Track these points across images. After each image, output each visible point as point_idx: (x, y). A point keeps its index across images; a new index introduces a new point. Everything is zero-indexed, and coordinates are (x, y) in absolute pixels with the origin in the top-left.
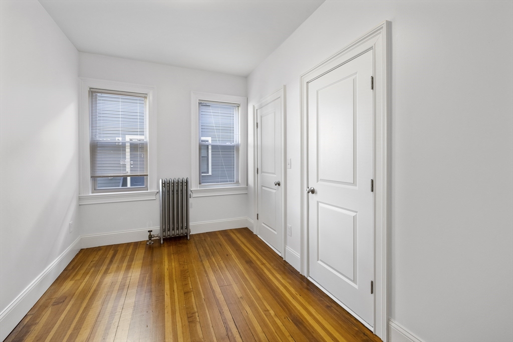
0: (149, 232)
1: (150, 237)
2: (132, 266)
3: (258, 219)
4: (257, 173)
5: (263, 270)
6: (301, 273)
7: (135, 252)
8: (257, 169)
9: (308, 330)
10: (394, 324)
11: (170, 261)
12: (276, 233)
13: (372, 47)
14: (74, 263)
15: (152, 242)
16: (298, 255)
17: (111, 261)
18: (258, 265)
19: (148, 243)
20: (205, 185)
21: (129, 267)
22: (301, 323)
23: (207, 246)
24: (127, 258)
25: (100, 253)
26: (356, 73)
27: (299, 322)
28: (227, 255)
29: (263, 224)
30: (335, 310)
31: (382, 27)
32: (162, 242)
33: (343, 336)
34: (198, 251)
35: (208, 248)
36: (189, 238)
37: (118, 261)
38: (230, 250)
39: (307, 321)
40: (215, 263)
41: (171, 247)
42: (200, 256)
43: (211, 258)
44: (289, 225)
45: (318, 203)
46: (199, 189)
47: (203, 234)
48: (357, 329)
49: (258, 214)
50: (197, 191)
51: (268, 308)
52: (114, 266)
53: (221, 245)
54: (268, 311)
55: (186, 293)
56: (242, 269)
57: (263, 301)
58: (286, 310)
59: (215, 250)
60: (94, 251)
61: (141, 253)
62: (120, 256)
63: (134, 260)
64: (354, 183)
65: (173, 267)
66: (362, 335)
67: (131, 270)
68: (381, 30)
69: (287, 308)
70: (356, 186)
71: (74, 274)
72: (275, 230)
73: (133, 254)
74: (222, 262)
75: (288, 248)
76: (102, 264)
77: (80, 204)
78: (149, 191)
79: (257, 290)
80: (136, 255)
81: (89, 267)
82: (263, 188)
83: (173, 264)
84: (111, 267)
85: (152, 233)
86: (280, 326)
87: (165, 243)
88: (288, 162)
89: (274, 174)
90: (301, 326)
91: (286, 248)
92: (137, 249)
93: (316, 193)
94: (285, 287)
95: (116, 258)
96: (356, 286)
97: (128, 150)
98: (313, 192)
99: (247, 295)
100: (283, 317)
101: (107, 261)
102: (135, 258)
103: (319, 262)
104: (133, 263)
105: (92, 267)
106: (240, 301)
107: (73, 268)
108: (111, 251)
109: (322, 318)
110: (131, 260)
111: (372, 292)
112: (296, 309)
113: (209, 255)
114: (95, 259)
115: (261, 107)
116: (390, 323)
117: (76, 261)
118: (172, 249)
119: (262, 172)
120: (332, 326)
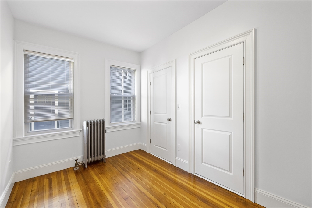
0: (75, 160)
1: (77, 164)
2: (72, 188)
3: (150, 143)
4: (150, 114)
5: (167, 174)
6: (189, 172)
7: (68, 177)
8: (150, 111)
9: (213, 205)
10: (258, 190)
11: (100, 179)
12: (167, 150)
13: (244, 41)
14: (14, 195)
15: (78, 168)
16: (187, 162)
17: (50, 188)
18: (162, 172)
19: (75, 169)
20: (114, 123)
21: (69, 189)
22: (207, 201)
23: (121, 164)
24: (64, 183)
25: (36, 183)
26: (231, 55)
27: (205, 201)
28: (139, 169)
29: (155, 146)
30: (219, 190)
31: (251, 31)
32: (86, 166)
33: (232, 203)
34: (117, 169)
35: (123, 166)
36: (105, 161)
37: (57, 186)
38: (138, 165)
39: (210, 200)
40: (134, 175)
41: (95, 169)
42: (121, 173)
43: (129, 173)
44: (178, 144)
45: (202, 129)
46: (110, 126)
47: (113, 157)
48: (236, 198)
49: (150, 140)
50: (109, 128)
51: (184, 196)
52: (55, 191)
53: (130, 163)
54: (185, 198)
55: (126, 199)
56: (153, 176)
57: (178, 193)
58: (195, 195)
59: (128, 167)
60: (29, 182)
61: (72, 177)
62: (56, 182)
63: (71, 183)
64: (230, 116)
65: (105, 183)
66: (240, 200)
67: (72, 191)
68: (250, 33)
69: (195, 194)
70: (231, 118)
71: (20, 204)
72: (166, 149)
73: (67, 179)
74: (137, 173)
75: (178, 158)
76: (43, 191)
77: (14, 145)
78: (74, 130)
79: (171, 187)
80: (69, 179)
81: (32, 196)
82: (155, 123)
83: (104, 181)
84: (53, 192)
85: (78, 161)
86: (197, 206)
87: (89, 167)
88: (178, 106)
89: (166, 113)
90: (208, 203)
91: (176, 159)
92: (68, 175)
93: (201, 123)
94: (186, 182)
95: (53, 184)
96: (232, 174)
97: (56, 100)
98: (199, 123)
99: (167, 192)
100: (196, 201)
101: (47, 188)
102: (70, 182)
103: (203, 164)
104: (71, 185)
105: (35, 196)
106: (165, 197)
107: (16, 199)
108: (45, 179)
109: (216, 196)
110: (68, 184)
111: (243, 176)
112: (199, 194)
113: (126, 170)
114: (34, 189)
115: (154, 72)
116: (256, 190)
117: (15, 193)
118: (96, 170)
119: (154, 113)
120: (224, 199)
